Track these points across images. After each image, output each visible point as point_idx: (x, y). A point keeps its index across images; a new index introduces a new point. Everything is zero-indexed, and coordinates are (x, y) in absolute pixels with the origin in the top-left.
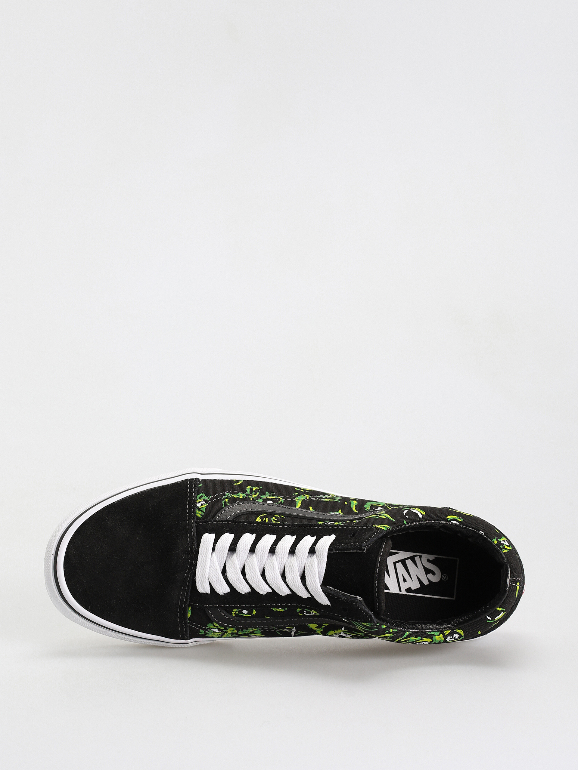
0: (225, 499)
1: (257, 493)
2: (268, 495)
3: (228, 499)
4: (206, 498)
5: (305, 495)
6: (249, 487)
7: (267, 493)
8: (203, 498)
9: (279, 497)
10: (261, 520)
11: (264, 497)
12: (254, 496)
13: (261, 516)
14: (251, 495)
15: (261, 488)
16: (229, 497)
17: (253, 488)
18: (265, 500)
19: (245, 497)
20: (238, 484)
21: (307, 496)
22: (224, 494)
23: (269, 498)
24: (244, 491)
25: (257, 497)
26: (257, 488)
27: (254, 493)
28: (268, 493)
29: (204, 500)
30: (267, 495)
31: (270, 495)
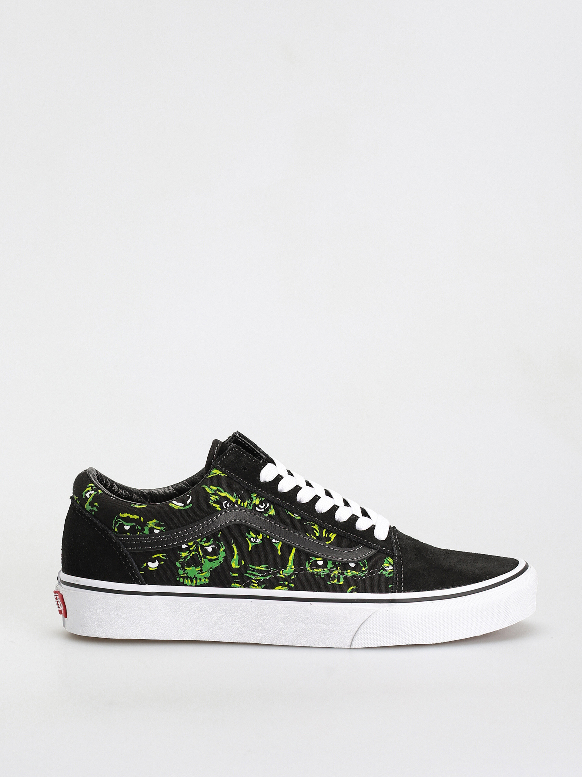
0: (365, 571)
1: (333, 576)
2: (321, 574)
3: (362, 571)
4: (384, 572)
5: (284, 577)
6: (341, 583)
7: (323, 576)
8: (387, 573)
9: (311, 571)
10: (330, 536)
11: (326, 571)
12: (335, 572)
13: (330, 542)
14: (339, 573)
15: (329, 583)
16: (361, 571)
17: (337, 582)
18: (324, 566)
19: (346, 571)
20: (352, 587)
21: (282, 576)
22: (366, 575)
23: (321, 569)
24: (346, 578)
25: (333, 570)
26: (333, 582)
27: (336, 576)
28: (321, 576)
29: (386, 571)
30: (323, 574)
31: (320, 574)
